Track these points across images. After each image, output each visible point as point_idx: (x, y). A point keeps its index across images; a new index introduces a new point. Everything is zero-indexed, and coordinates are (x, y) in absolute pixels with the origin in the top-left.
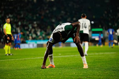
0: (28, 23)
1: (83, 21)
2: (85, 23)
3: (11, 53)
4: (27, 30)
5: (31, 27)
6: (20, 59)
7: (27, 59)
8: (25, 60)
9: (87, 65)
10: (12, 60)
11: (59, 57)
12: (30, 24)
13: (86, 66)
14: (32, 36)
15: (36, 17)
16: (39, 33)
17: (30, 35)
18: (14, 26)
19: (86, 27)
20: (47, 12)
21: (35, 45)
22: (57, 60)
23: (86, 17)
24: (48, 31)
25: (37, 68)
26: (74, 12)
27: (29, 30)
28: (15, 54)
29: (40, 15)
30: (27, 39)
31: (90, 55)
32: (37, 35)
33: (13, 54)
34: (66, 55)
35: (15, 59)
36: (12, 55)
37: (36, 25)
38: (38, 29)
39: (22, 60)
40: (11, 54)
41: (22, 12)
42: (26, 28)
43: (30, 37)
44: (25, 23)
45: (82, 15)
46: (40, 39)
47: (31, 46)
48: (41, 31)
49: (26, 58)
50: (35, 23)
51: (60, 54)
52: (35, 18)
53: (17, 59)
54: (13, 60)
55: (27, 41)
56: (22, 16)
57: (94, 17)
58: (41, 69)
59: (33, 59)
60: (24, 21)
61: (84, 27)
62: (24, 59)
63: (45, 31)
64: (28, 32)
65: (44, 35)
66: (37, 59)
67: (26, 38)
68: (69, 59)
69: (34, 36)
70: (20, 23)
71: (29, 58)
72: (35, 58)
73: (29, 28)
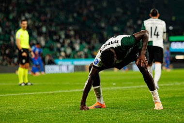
0: (59, 28)
1: (153, 23)
2: (156, 28)
3: (29, 82)
4: (58, 41)
5: (63, 36)
6: (45, 93)
7: (57, 92)
8: (53, 94)
9: (161, 105)
10: (31, 94)
11: (112, 88)
12: (61, 30)
13: (159, 106)
14: (65, 52)
15: (73, 17)
16: (77, 47)
17: (63, 49)
18: (35, 34)
19: (157, 35)
20: (92, 9)
21: (71, 67)
22: (109, 94)
23: (158, 15)
24: (92, 42)
25: (75, 108)
26: (138, 9)
27: (61, 41)
28: (36, 84)
29: (80, 14)
30: (58, 58)
31: (167, 86)
32: (73, 49)
33: (33, 83)
34: (124, 86)
35: (35, 93)
36: (32, 85)
37: (72, 33)
38: (75, 38)
39: (48, 94)
40: (29, 84)
41: (48, 10)
42: (55, 38)
43: (63, 54)
44: (53, 29)
45: (151, 11)
46: (80, 57)
47: (64, 69)
48: (81, 43)
49: (56, 90)
50: (71, 28)
51: (114, 84)
52: (71, 20)
53: (40, 93)
54: (33, 93)
55: (56, 61)
56: (49, 16)
57: (174, 18)
58: (80, 111)
59: (67, 93)
60: (51, 25)
61: (155, 35)
62: (51, 92)
63: (89, 43)
64: (59, 45)
65: (86, 50)
66: (74, 93)
67: (56, 55)
68: (129, 93)
69: (69, 51)
70: (44, 29)
71: (60, 91)
72: (70, 91)
73: (60, 37)
